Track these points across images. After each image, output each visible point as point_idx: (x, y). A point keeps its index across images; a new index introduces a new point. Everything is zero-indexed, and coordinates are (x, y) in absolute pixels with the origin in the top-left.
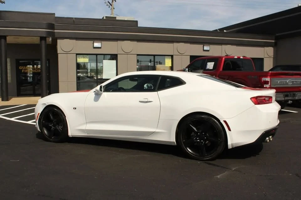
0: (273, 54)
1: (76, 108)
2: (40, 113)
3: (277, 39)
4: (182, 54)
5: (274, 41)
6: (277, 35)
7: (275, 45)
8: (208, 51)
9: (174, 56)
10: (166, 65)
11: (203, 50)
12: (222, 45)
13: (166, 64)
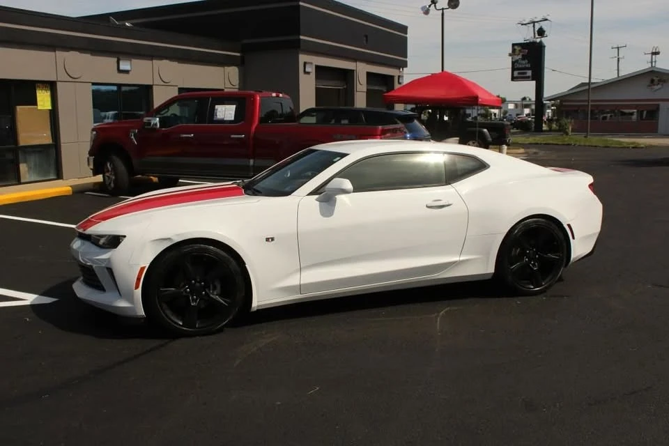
0: (238, 82)
1: (273, 239)
2: (147, 266)
3: (245, 50)
4: (74, 80)
5: (238, 54)
6: (245, 41)
7: (240, 63)
8: (127, 72)
9: (58, 84)
10: (39, 108)
11: (116, 71)
12: (152, 60)
13: (38, 103)
